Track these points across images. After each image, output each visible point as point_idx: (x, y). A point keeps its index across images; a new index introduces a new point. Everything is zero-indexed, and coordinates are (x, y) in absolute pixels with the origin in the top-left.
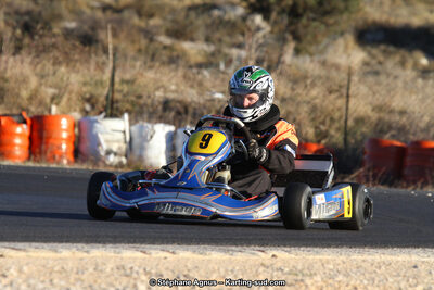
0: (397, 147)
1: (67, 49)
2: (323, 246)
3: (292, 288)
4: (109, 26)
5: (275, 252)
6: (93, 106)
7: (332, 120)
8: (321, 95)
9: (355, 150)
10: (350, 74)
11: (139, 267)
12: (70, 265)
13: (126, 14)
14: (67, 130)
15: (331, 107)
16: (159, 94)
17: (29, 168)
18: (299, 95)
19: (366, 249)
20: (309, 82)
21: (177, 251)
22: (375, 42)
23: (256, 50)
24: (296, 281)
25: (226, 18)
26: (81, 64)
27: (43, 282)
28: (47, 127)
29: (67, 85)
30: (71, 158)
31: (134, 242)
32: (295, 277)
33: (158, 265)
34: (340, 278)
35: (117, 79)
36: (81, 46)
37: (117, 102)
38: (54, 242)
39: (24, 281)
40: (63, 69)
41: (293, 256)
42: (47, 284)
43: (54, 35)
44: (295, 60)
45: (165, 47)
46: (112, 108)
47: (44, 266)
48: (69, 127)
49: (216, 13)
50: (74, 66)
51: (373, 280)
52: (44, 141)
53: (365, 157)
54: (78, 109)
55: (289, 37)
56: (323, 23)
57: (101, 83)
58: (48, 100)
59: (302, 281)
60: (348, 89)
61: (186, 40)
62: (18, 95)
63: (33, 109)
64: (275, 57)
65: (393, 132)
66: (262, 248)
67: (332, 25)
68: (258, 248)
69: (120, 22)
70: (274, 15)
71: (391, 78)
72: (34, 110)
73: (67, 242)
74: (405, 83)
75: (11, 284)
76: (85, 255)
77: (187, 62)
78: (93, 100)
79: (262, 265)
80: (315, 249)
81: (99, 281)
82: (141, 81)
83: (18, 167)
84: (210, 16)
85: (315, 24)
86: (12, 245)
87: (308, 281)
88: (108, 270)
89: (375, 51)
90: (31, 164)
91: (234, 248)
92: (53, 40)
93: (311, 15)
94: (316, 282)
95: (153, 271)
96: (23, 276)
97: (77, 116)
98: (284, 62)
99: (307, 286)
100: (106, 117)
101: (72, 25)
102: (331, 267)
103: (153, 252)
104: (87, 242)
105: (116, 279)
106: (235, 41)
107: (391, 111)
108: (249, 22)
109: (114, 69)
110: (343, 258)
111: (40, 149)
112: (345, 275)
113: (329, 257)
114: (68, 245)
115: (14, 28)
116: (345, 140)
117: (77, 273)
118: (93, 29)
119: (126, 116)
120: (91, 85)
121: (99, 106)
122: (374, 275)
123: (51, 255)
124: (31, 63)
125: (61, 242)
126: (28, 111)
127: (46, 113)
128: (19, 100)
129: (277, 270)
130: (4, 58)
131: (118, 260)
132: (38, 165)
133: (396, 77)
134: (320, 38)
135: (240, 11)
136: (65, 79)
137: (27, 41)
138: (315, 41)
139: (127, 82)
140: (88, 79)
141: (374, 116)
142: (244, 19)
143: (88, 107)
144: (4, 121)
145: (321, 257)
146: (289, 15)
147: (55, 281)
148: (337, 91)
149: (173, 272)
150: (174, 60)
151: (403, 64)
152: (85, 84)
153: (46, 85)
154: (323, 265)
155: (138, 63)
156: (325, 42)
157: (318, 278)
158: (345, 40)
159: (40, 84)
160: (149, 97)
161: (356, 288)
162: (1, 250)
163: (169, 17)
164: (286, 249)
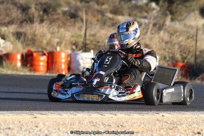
1: (64, 21)
2: (186, 111)
3: (172, 131)
4: (84, 9)
5: (163, 114)
6: (77, 47)
7: (189, 52)
8: (184, 40)
9: (200, 65)
10: (197, 30)
11: (100, 122)
12: (67, 121)
13: (91, 3)
15: (189, 45)
18: (173, 40)
20: (178, 34)
21: (117, 114)
23: (154, 19)
24: (174, 127)
25: (140, 3)
26: (71, 27)
27: (55, 129)
28: (55, 57)
29: (64, 38)
30: (67, 71)
31: (97, 110)
33: (108, 121)
34: (194, 125)
35: (87, 34)
36: (69, 18)
37: (88, 44)
38: (60, 110)
39: (46, 129)
40: (62, 30)
41: (172, 116)
42: (57, 130)
43: (58, 14)
44: (173, 24)
45: (110, 19)
46: (85, 48)
47: (55, 122)
48: (65, 57)
49: (134, 2)
50: (67, 29)
52: (54, 64)
54: (69, 48)
55: (168, 12)
56: (184, 6)
57: (80, 36)
58: (55, 45)
59: (176, 127)
60: (197, 37)
61: (120, 15)
62: (41, 42)
64: (161, 22)
66: (157, 112)
67: (189, 7)
68: (155, 112)
69: (88, 8)
70: (161, 3)
72: (49, 49)
73: (66, 110)
75: (40, 131)
76: (74, 116)
78: (77, 44)
79: (158, 120)
80: (182, 112)
81: (81, 129)
82: (98, 35)
83: (42, 76)
84: (131, 3)
85: (180, 6)
86: (40, 112)
87: (179, 127)
88: (85, 123)
91: (144, 112)
92: (57, 16)
93: (179, 2)
95: (107, 124)
96: (46, 126)
97: (69, 52)
98: (166, 25)
99: (179, 129)
100: (83, 52)
101: (66, 9)
102: (190, 120)
103: (106, 115)
104: (75, 110)
105: (89, 128)
106: (143, 15)
108: (149, 6)
109: (86, 30)
110: (196, 116)
111: (52, 67)
112: (196, 124)
113: (189, 116)
114: (66, 112)
115: (40, 11)
116: (195, 60)
117: (71, 125)
118: (76, 11)
119: (92, 51)
120: (75, 37)
121: (79, 47)
123: (58, 116)
124: (47, 27)
125: (63, 110)
126: (46, 49)
127: (55, 51)
128: (42, 45)
129: (165, 122)
130: (35, 25)
131: (89, 118)
132: (51, 75)
134: (183, 13)
135: (145, 1)
136: (63, 34)
137: (45, 17)
138: (181, 15)
139: (93, 35)
140: (74, 34)
142: (147, 5)
143: (74, 47)
144: (35, 54)
145: (185, 116)
146: (168, 2)
147: (61, 129)
148: (191, 38)
149: (116, 124)
150: (114, 24)
152: (73, 36)
153: (54, 37)
154: (186, 120)
155: (98, 27)
156: (185, 15)
157: (184, 126)
158: (195, 14)
159: (52, 37)
160: (102, 42)
161: (202, 130)
162: (35, 114)
163: (112, 5)
164: (168, 112)
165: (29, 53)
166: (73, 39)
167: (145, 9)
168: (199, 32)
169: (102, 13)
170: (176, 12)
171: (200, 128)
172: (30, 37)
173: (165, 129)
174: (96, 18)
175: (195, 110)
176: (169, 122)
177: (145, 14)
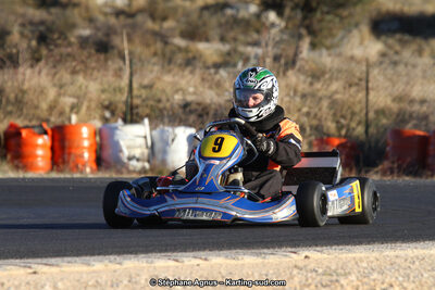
0: (419, 136)
1: (83, 58)
2: (355, 244)
4: (124, 32)
5: (307, 253)
6: (113, 113)
7: (353, 114)
8: (341, 89)
9: (377, 141)
10: (368, 66)
11: (174, 276)
12: (104, 277)
13: (140, 18)
14: (88, 139)
15: (351, 100)
16: (178, 97)
17: (53, 180)
18: (318, 90)
19: (398, 245)
20: (327, 76)
21: (210, 258)
22: (390, 32)
23: (274, 47)
24: (331, 281)
25: (243, 14)
26: (99, 71)
28: (68, 136)
29: (85, 94)
30: (94, 167)
31: (166, 251)
32: (329, 278)
33: (191, 273)
34: (375, 276)
35: (135, 85)
36: (93, 51)
37: (137, 107)
38: (86, 255)
40: (80, 79)
41: (325, 256)
43: (70, 44)
44: (314, 55)
45: (180, 49)
46: (132, 114)
47: (78, 281)
48: (90, 134)
49: (229, 12)
50: (91, 74)
51: (408, 276)
52: (67, 151)
53: (388, 149)
54: (97, 116)
55: (303, 31)
56: (337, 15)
57: (121, 90)
58: (67, 110)
59: (337, 281)
60: (367, 82)
61: (200, 40)
62: (37, 107)
63: (53, 119)
64: (291, 52)
65: (414, 122)
66: (293, 250)
67: (346, 17)
68: (290, 249)
69: (134, 27)
70: (287, 11)
71: (410, 68)
72: (55, 120)
73: (99, 254)
74: (424, 71)
76: (118, 266)
77: (204, 63)
78: (113, 107)
79: (296, 266)
80: (348, 247)
82: (159, 85)
83: (42, 180)
84: (224, 15)
85: (329, 17)
86: (45, 261)
87: (343, 281)
88: (143, 282)
89: (391, 41)
90: (54, 175)
91: (266, 251)
92: (69, 50)
93: (325, 9)
94: (352, 281)
97: (98, 124)
98: (303, 59)
99: (342, 286)
100: (125, 121)
101: (86, 32)
102: (365, 265)
103: (185, 259)
104: (119, 254)
106: (250, 40)
107: (412, 101)
108: (263, 19)
109: (131, 75)
110: (376, 254)
111: (64, 159)
112: (379, 273)
113: (362, 255)
114: (101, 257)
115: (30, 40)
116: (366, 132)
117: (112, 286)
118: (108, 35)
119: (146, 121)
120: (109, 92)
121: (119, 113)
122: (409, 271)
123: (85, 268)
124: (47, 75)
125: (93, 254)
126: (47, 121)
127: (67, 123)
128: (38, 112)
129: (311, 271)
130: (21, 70)
131: (151, 269)
132: (62, 176)
133: (414, 66)
134: (334, 32)
135: (253, 9)
136: (83, 87)
137: (44, 52)
138: (332, 36)
139: (145, 87)
140: (106, 86)
141: (395, 107)
142: (258, 16)
143: (107, 114)
144: (24, 133)
145: (354, 255)
146: (302, 10)
148: (357, 84)
150: (190, 61)
151: (420, 52)
152: (103, 91)
153: (64, 95)
154: (357, 263)
155: (156, 68)
156: (340, 34)
157: (353, 277)
158: (360, 31)
159: (59, 95)
160: (168, 100)
161: (391, 286)
162: (33, 266)
163: (183, 19)
164: (318, 249)
165: (12, 130)
166: (103, 96)
167: (254, 26)
168: (371, 70)
169: (163, 38)
170: (321, 30)
171: (387, 280)
172: (12, 96)
173: (313, 287)
174: (152, 49)
175: (374, 242)
176: (320, 271)
177: (255, 36)
